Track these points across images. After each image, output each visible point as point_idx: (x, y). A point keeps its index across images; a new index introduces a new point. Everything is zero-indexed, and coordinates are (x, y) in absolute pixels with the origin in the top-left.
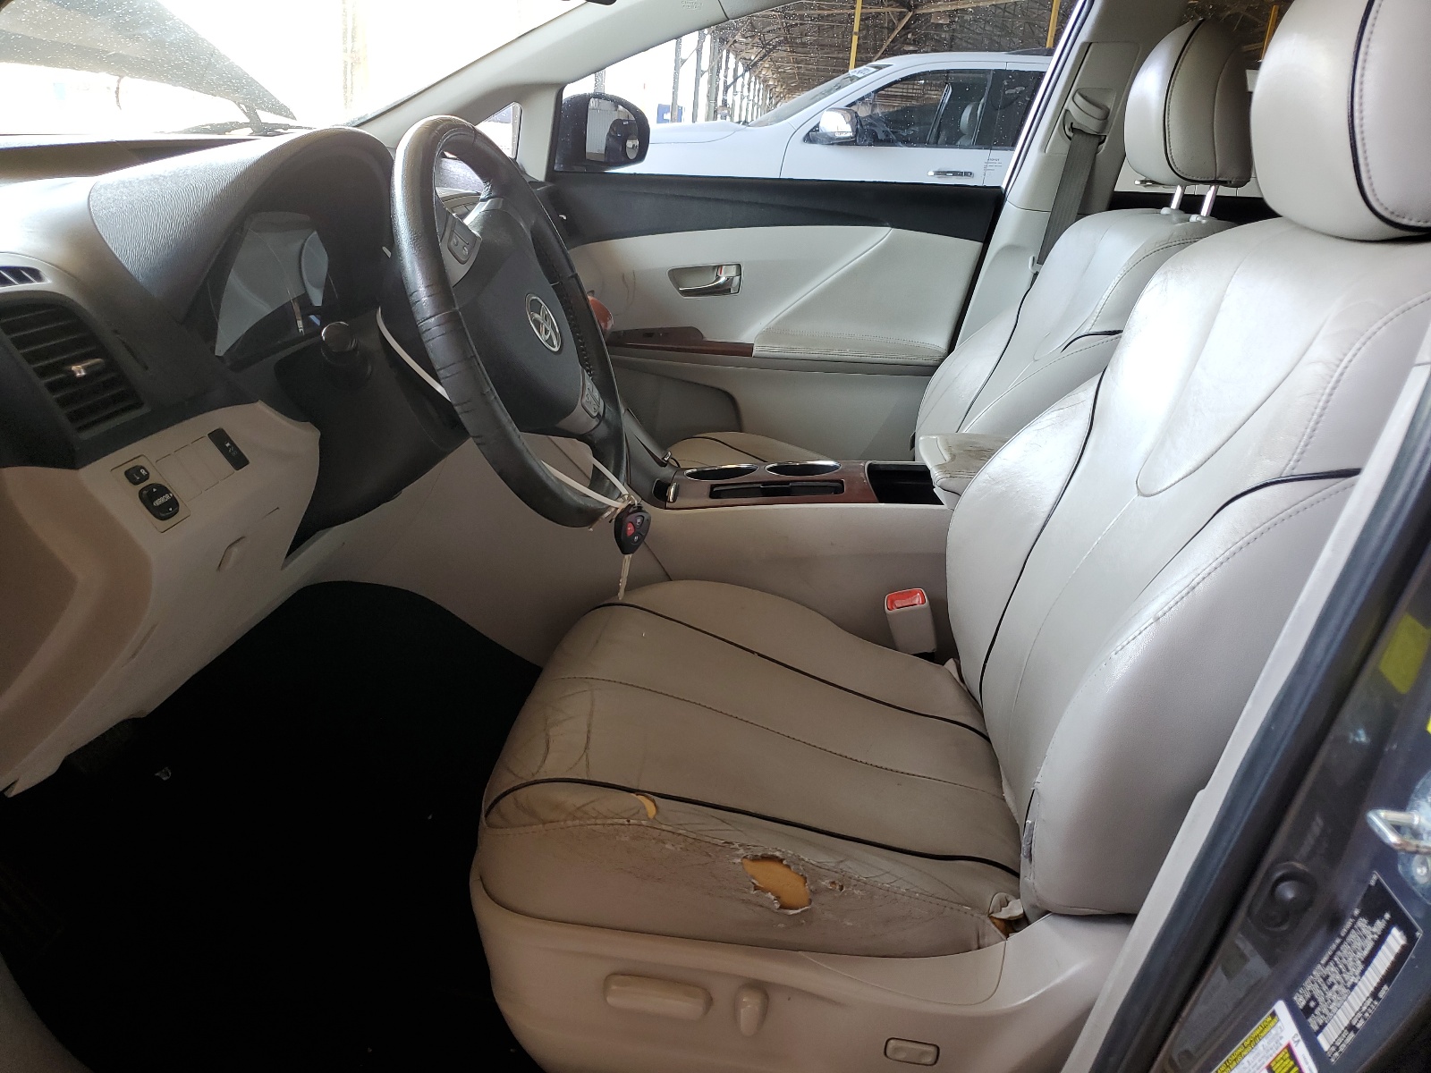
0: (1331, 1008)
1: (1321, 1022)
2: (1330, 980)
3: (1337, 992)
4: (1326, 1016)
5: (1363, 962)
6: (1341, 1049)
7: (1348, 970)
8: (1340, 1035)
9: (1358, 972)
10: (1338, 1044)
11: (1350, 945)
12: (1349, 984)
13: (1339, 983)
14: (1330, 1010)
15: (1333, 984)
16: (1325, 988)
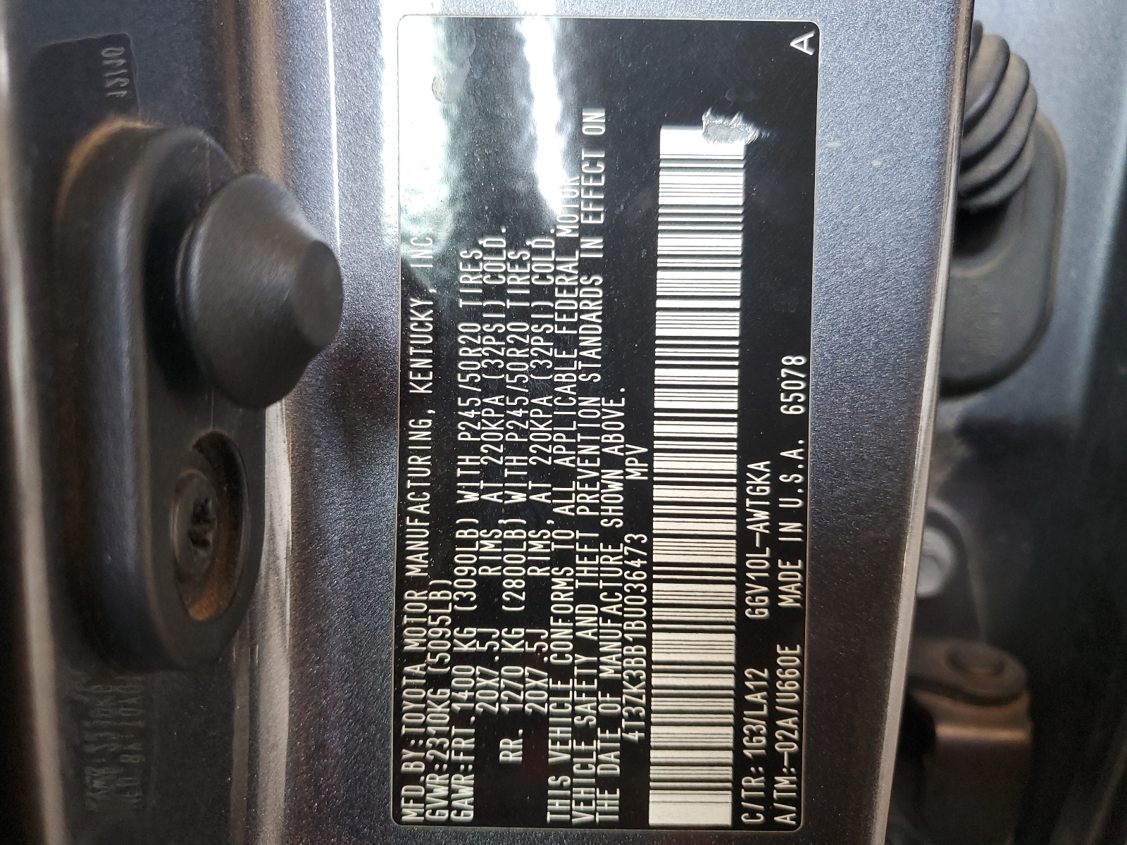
0: (608, 673)
1: (611, 764)
2: (513, 585)
3: (585, 595)
4: (610, 722)
5: (605, 390)
6: (786, 749)
7: (563, 476)
8: (741, 705)
9: (614, 443)
10: (755, 747)
11: (488, 389)
12: (613, 516)
13: (562, 559)
14: (613, 687)
15: (539, 590)
16: (512, 640)
